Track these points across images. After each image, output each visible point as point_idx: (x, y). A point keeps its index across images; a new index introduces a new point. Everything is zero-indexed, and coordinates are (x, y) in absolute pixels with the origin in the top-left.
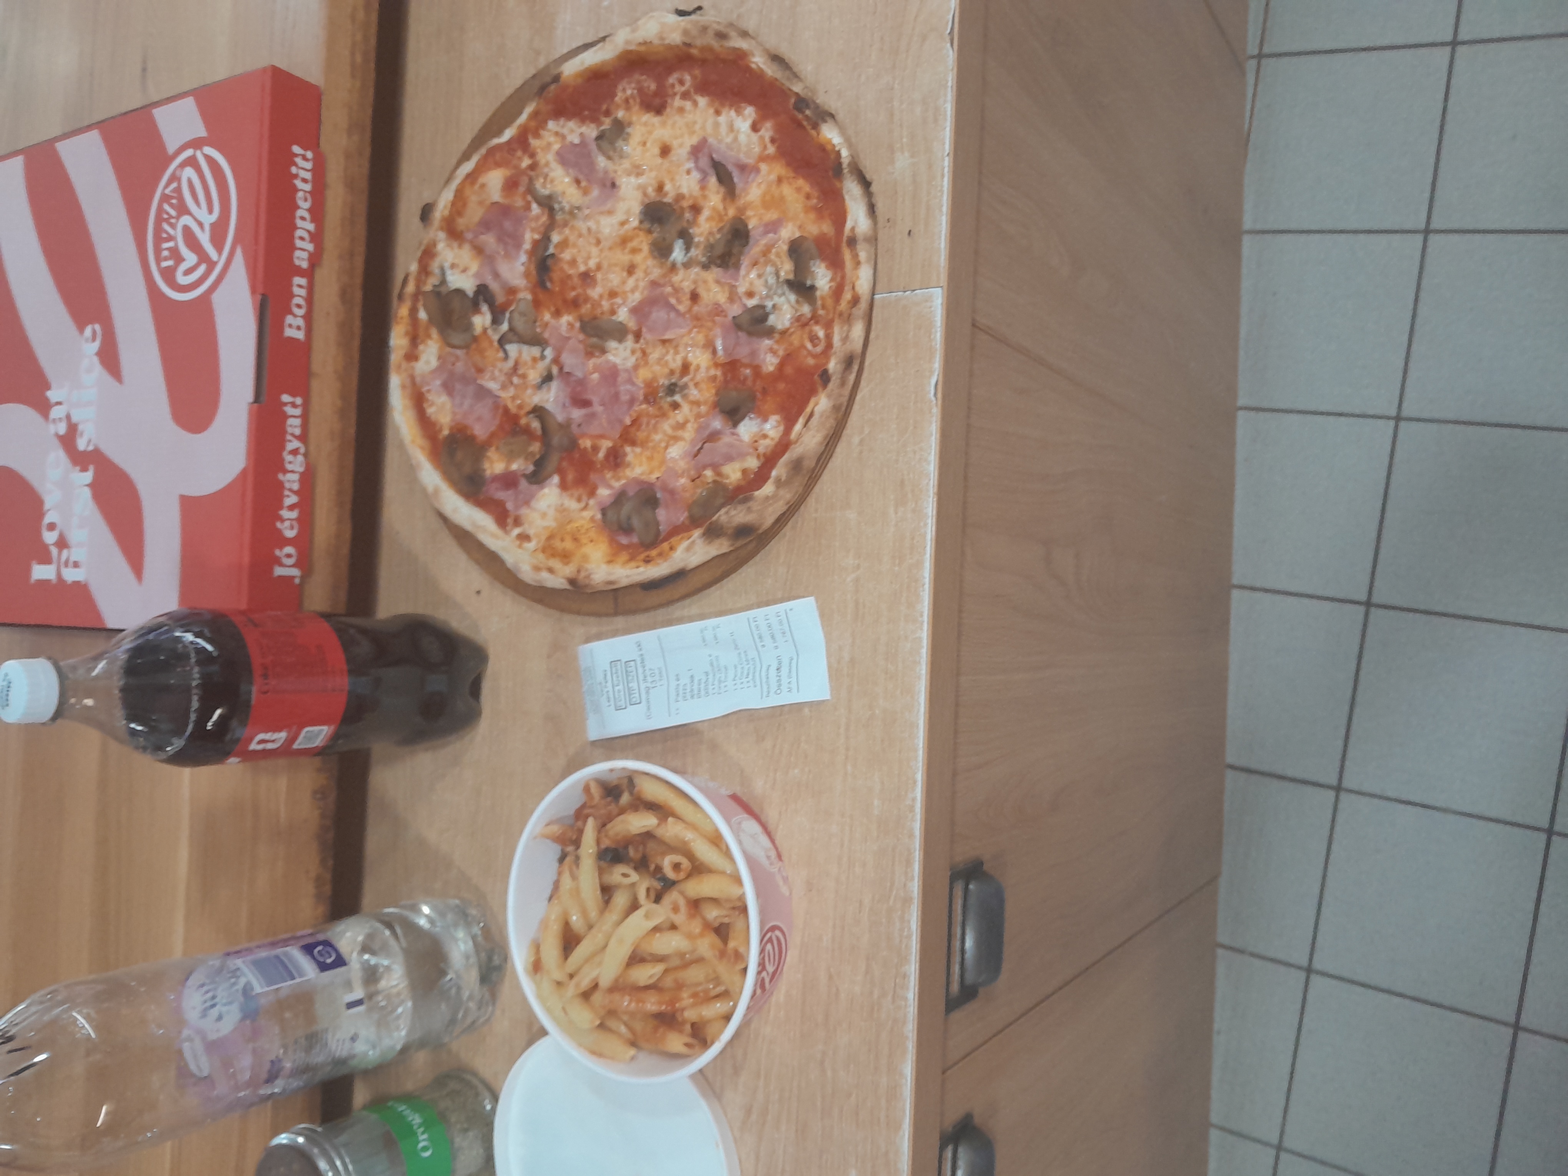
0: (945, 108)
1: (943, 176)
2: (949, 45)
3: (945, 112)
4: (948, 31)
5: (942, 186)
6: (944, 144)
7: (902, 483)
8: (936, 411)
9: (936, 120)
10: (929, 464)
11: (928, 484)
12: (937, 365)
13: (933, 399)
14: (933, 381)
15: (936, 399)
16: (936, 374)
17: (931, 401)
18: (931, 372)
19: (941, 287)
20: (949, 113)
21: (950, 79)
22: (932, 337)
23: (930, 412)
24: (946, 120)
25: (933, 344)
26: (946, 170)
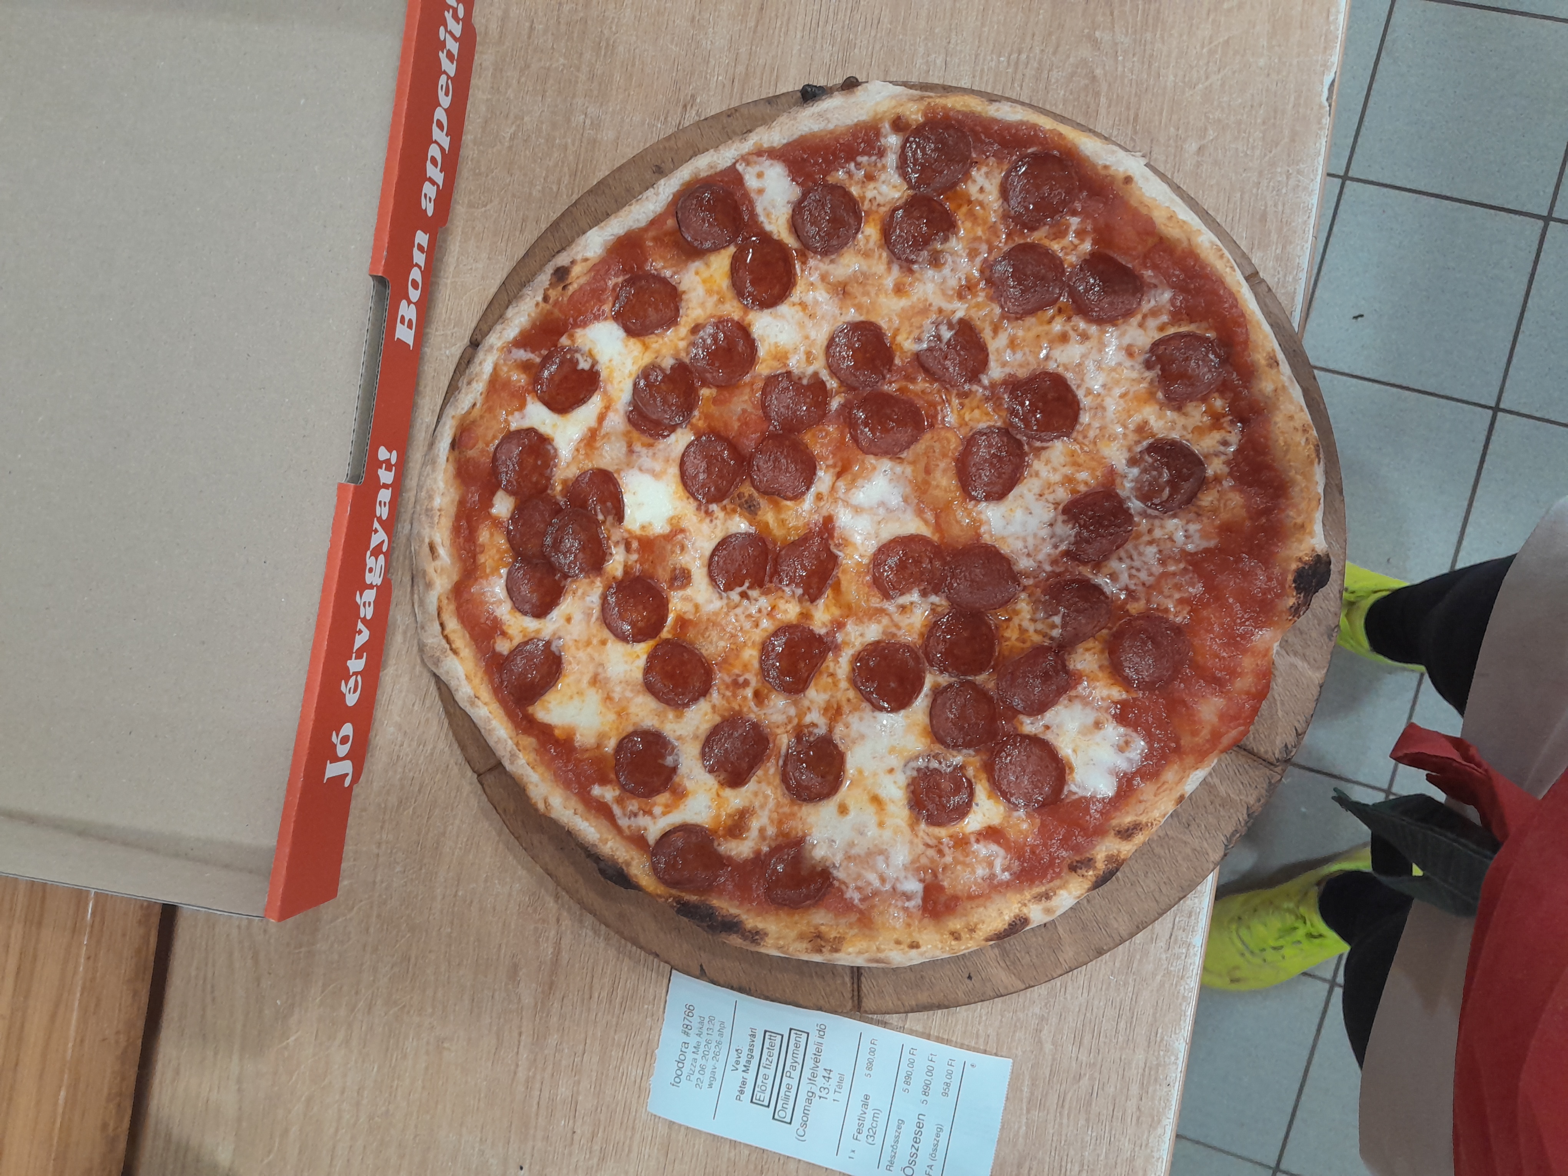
7: (1264, 218)
8: (1326, 121)
10: (1310, 195)
11: (1305, 222)
12: (1335, 58)
13: (1327, 104)
14: (1328, 80)
15: (1330, 106)
17: (1325, 107)
18: (1325, 66)
23: (1319, 123)
25: (1332, 28)
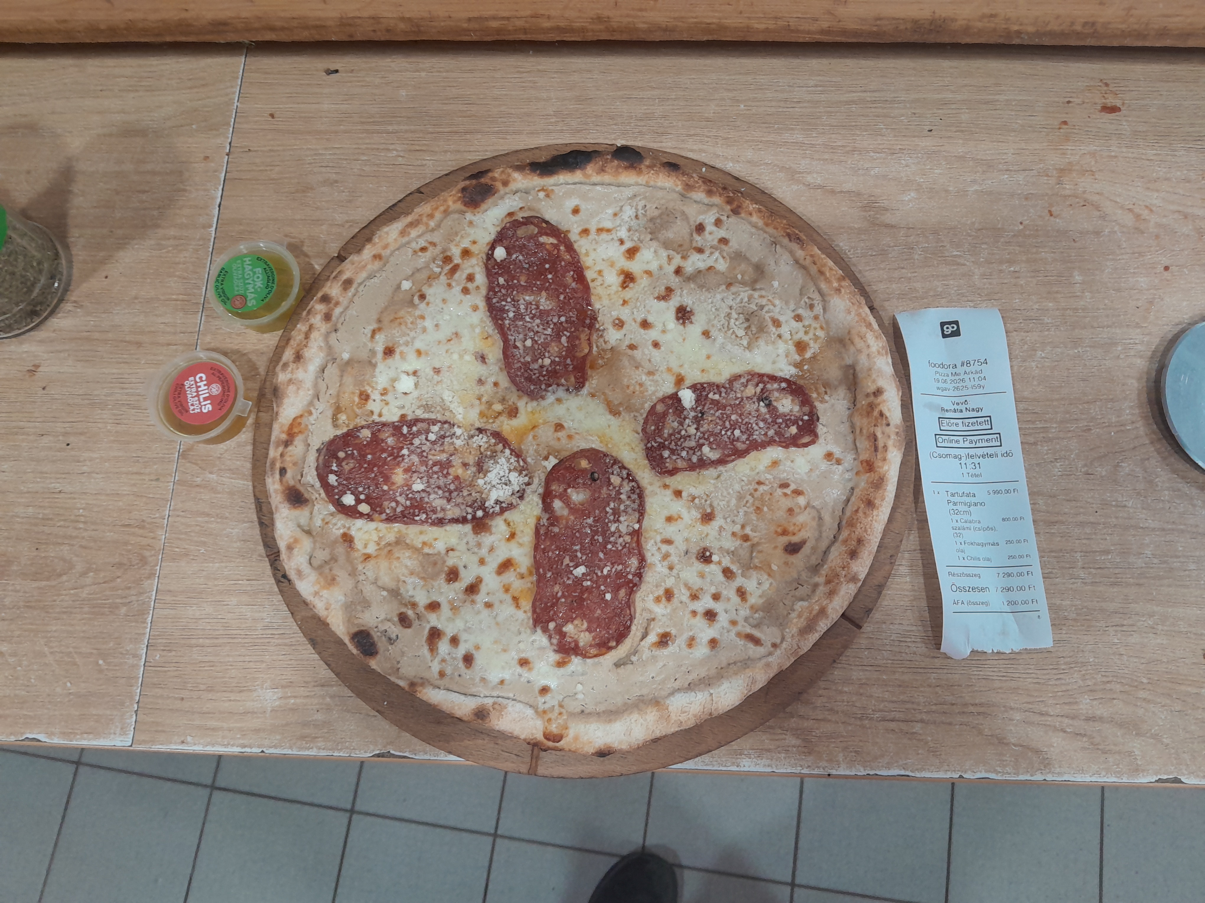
0: (312, 748)
1: (245, 747)
2: (378, 752)
3: (308, 749)
4: (392, 752)
5: (233, 745)
6: (275, 747)
8: (10, 740)
9: (303, 737)
14: (41, 737)
15: (23, 740)
16: (47, 740)
17: (22, 737)
19: (131, 746)
20: (306, 753)
21: (341, 754)
22: (85, 735)
24: (300, 748)
25: (79, 737)
26: (248, 750)
